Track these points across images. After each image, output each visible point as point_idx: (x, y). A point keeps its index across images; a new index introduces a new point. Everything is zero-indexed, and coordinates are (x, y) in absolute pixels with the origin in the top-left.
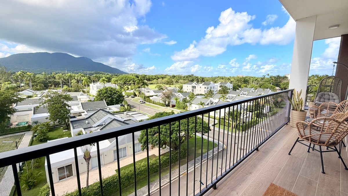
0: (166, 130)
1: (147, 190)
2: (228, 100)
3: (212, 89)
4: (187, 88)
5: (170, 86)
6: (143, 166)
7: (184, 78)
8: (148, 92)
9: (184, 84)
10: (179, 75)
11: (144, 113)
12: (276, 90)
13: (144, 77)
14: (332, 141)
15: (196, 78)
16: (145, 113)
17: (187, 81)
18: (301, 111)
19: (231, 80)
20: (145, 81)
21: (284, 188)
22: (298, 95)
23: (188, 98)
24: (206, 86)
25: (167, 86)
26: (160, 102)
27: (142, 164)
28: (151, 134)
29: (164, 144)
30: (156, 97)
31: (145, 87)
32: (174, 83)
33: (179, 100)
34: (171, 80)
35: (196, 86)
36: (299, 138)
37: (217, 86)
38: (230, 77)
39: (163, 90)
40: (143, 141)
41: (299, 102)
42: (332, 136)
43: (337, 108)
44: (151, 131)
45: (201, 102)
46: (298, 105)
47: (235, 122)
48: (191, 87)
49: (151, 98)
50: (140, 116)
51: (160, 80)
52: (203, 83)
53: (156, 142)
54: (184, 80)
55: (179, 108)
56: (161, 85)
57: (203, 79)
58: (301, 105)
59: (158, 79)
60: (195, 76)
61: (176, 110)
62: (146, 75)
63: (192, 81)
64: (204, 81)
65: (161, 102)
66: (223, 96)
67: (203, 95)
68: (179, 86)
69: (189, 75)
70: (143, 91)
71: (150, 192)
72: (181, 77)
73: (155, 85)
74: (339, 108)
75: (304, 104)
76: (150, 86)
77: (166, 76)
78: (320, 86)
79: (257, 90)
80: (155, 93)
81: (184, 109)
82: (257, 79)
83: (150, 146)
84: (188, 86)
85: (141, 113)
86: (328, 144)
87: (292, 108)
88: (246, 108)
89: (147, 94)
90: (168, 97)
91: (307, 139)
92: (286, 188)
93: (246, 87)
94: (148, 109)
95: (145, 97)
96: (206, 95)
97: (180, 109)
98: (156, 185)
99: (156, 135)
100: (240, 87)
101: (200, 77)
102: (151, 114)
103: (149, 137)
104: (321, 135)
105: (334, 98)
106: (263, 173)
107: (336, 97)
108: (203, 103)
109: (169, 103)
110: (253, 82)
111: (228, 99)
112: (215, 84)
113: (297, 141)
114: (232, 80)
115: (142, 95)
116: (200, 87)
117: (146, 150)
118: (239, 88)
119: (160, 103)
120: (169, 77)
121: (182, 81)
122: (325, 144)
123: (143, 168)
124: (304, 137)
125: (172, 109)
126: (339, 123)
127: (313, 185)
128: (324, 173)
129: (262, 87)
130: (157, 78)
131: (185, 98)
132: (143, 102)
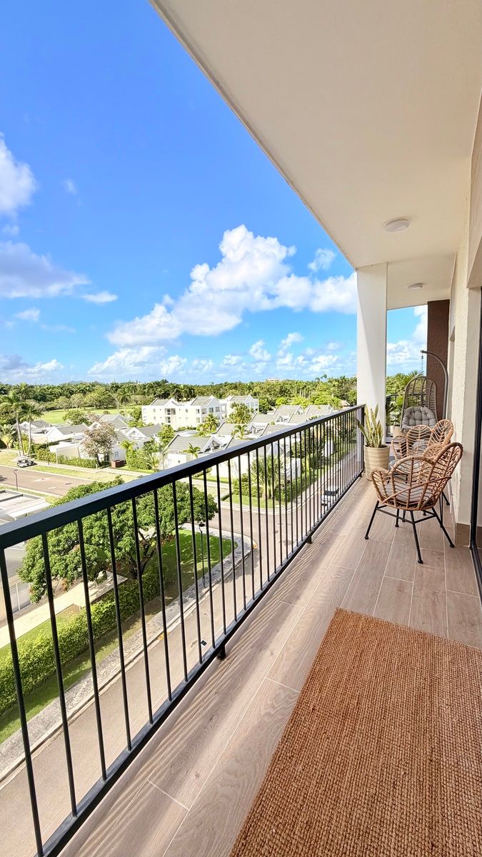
0: (102, 531)
1: (59, 710)
2: (251, 436)
3: (215, 415)
4: (154, 413)
5: (108, 413)
6: (39, 647)
7: (145, 389)
8: (43, 432)
9: (145, 404)
10: (129, 383)
11: (33, 493)
12: (342, 407)
13: (27, 392)
14: (427, 499)
15: (175, 387)
16: (36, 494)
17: (152, 396)
18: (381, 446)
19: (254, 390)
20: (31, 403)
21: (360, 611)
22: (372, 416)
23: (158, 440)
24: (199, 407)
25: (100, 412)
26: (82, 457)
27: (38, 642)
28: (60, 548)
29: (102, 570)
30: (68, 444)
31: (31, 420)
32: (118, 403)
33: (135, 447)
34: (109, 396)
35: (177, 408)
36: (378, 502)
37: (225, 405)
38: (252, 383)
39: (87, 423)
40: (34, 574)
41: (376, 428)
42: (426, 489)
43: (431, 435)
44: (59, 541)
45: (191, 447)
46: (374, 435)
47: (269, 484)
48: (163, 411)
49: (52, 449)
50: (20, 503)
51: (76, 398)
52: (193, 399)
53: (76, 568)
54: (144, 394)
55: (136, 466)
56: (81, 410)
57: (190, 390)
58: (380, 435)
59: (71, 394)
60: (171, 384)
61: (126, 473)
62: (32, 387)
63: (165, 396)
64: (194, 396)
65: (85, 456)
66: (240, 428)
67: (195, 429)
68: (132, 410)
69: (156, 380)
70: (26, 430)
71: (68, 715)
72: (134, 388)
73: (64, 413)
74: (434, 435)
75: (383, 433)
76: (47, 417)
77: (93, 386)
78: (407, 395)
79: (308, 408)
80: (64, 433)
81: (150, 468)
82: (305, 386)
83: (57, 583)
84: (154, 410)
85: (22, 495)
86: (423, 505)
87: (365, 444)
88: (288, 450)
89: (40, 439)
90: (103, 442)
91: (390, 501)
92: (362, 611)
93: (286, 403)
94: (47, 479)
95: (32, 447)
96: (201, 429)
97: (140, 469)
98: (85, 690)
99: (73, 551)
100: (274, 405)
101: (185, 386)
102: (56, 492)
103: (53, 558)
104: (410, 490)
105: (429, 416)
106: (321, 591)
107: (430, 415)
108: (197, 448)
109: (107, 457)
110: (298, 392)
111: (251, 432)
112: (221, 401)
113: (377, 508)
114: (257, 389)
115: (24, 442)
116: (187, 411)
117: (45, 597)
118: (272, 408)
119: (80, 460)
120: (103, 389)
121: (138, 397)
122: (418, 506)
123: (39, 653)
124: (385, 500)
125: (119, 472)
126: (433, 464)
127: (406, 591)
128: (421, 562)
129: (315, 401)
130: (68, 392)
131: (149, 439)
132: (26, 461)
